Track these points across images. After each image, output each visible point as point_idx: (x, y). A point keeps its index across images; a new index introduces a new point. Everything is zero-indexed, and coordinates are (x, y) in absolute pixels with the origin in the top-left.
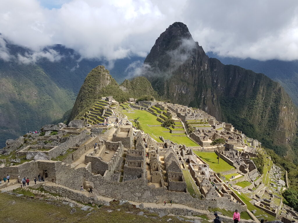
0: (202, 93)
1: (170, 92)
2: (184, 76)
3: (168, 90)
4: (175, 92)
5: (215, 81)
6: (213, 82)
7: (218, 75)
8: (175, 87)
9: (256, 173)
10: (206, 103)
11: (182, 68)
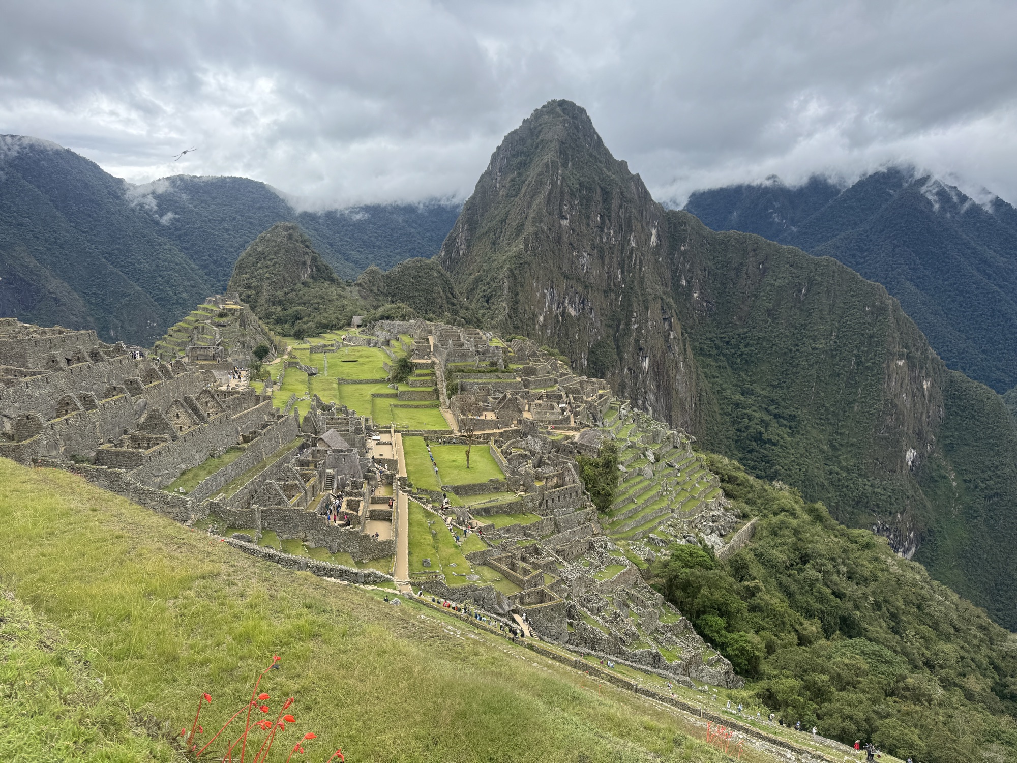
0: (632, 315)
1: (521, 308)
2: (573, 263)
3: (517, 302)
4: (542, 310)
5: (684, 283)
6: (676, 285)
7: (692, 265)
8: (540, 295)
9: (577, 496)
10: (643, 346)
11: (565, 238)
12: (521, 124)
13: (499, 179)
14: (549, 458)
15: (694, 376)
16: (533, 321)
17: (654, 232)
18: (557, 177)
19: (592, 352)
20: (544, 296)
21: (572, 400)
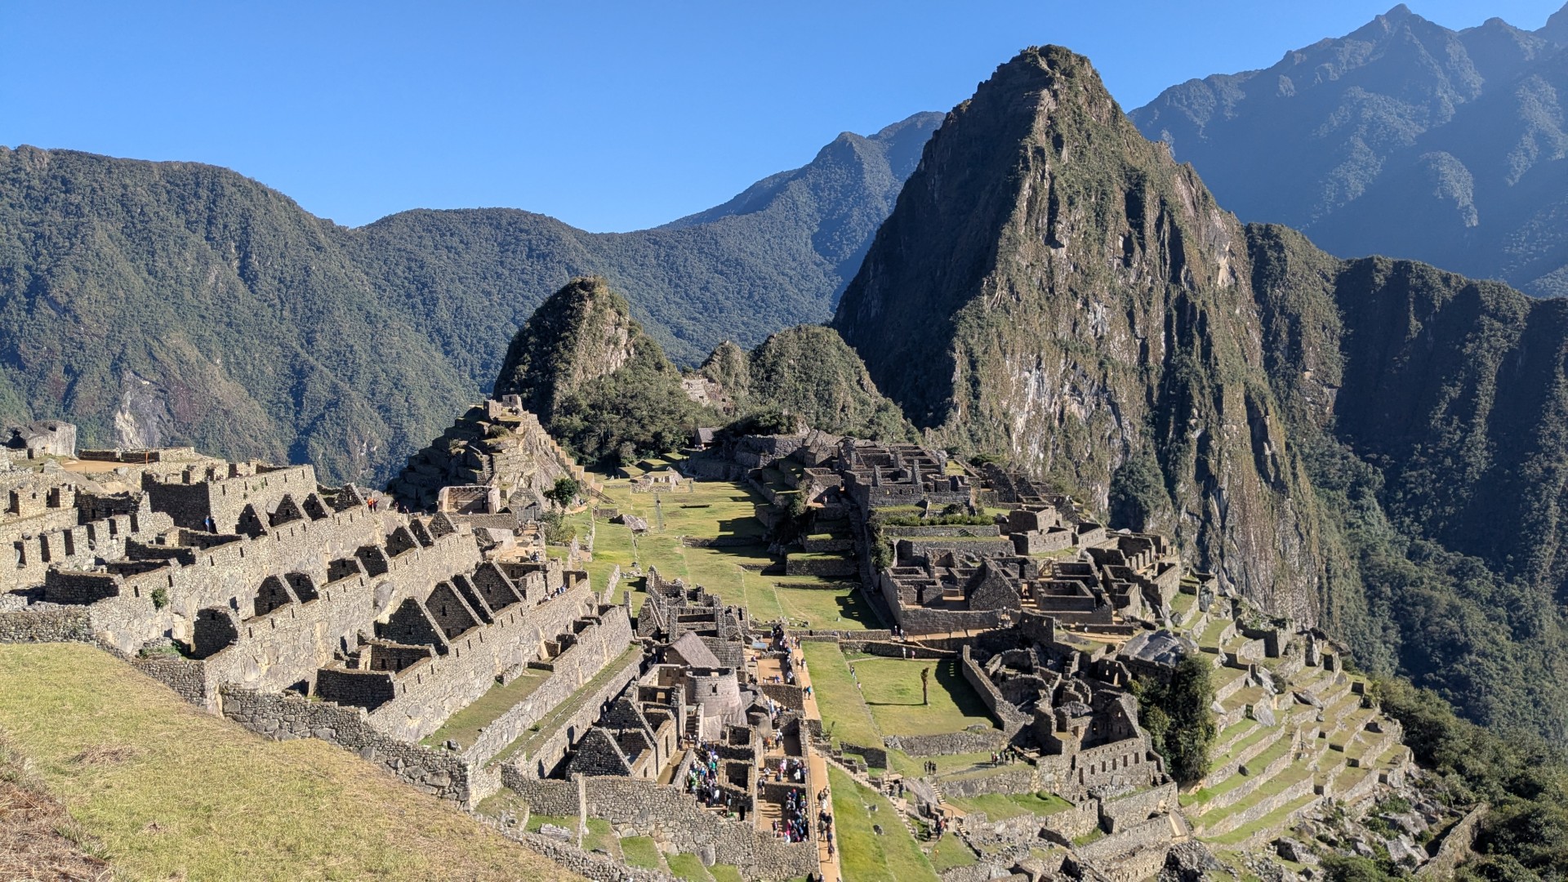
0: (1189, 414)
1: (984, 406)
2: (1075, 324)
3: (977, 397)
4: (1021, 408)
5: (1284, 354)
8: (1019, 381)
9: (1137, 761)
10: (1214, 471)
11: (1060, 279)
12: (975, 91)
13: (938, 184)
14: (1078, 688)
15: (1315, 525)
16: (1007, 430)
17: (1223, 262)
18: (1043, 177)
19: (1115, 483)
20: (1025, 383)
21: (1111, 576)
